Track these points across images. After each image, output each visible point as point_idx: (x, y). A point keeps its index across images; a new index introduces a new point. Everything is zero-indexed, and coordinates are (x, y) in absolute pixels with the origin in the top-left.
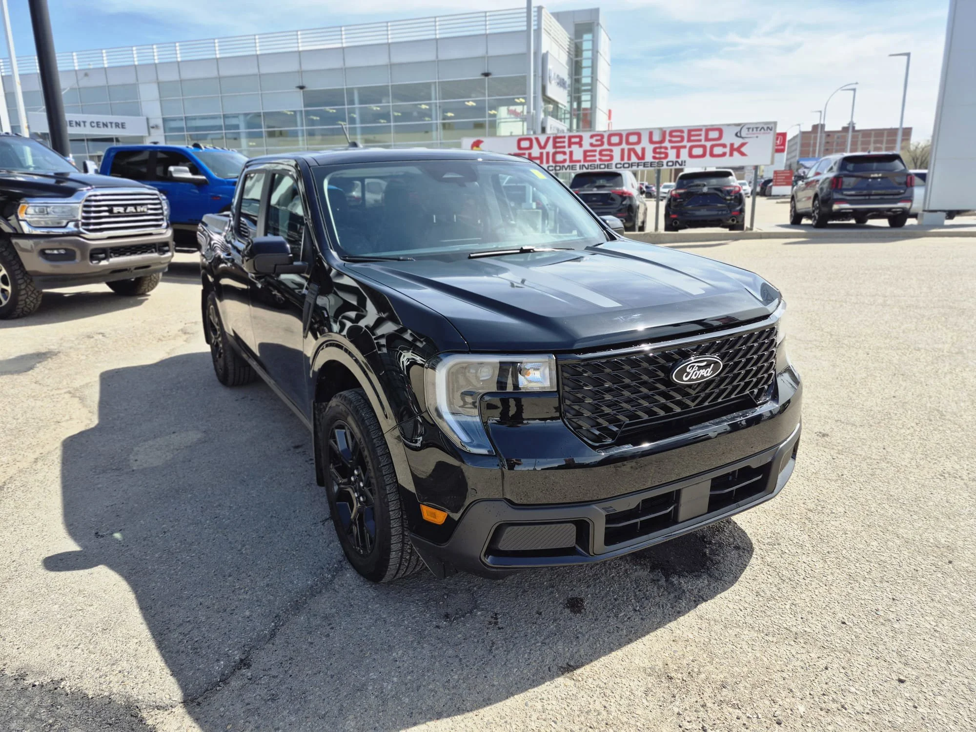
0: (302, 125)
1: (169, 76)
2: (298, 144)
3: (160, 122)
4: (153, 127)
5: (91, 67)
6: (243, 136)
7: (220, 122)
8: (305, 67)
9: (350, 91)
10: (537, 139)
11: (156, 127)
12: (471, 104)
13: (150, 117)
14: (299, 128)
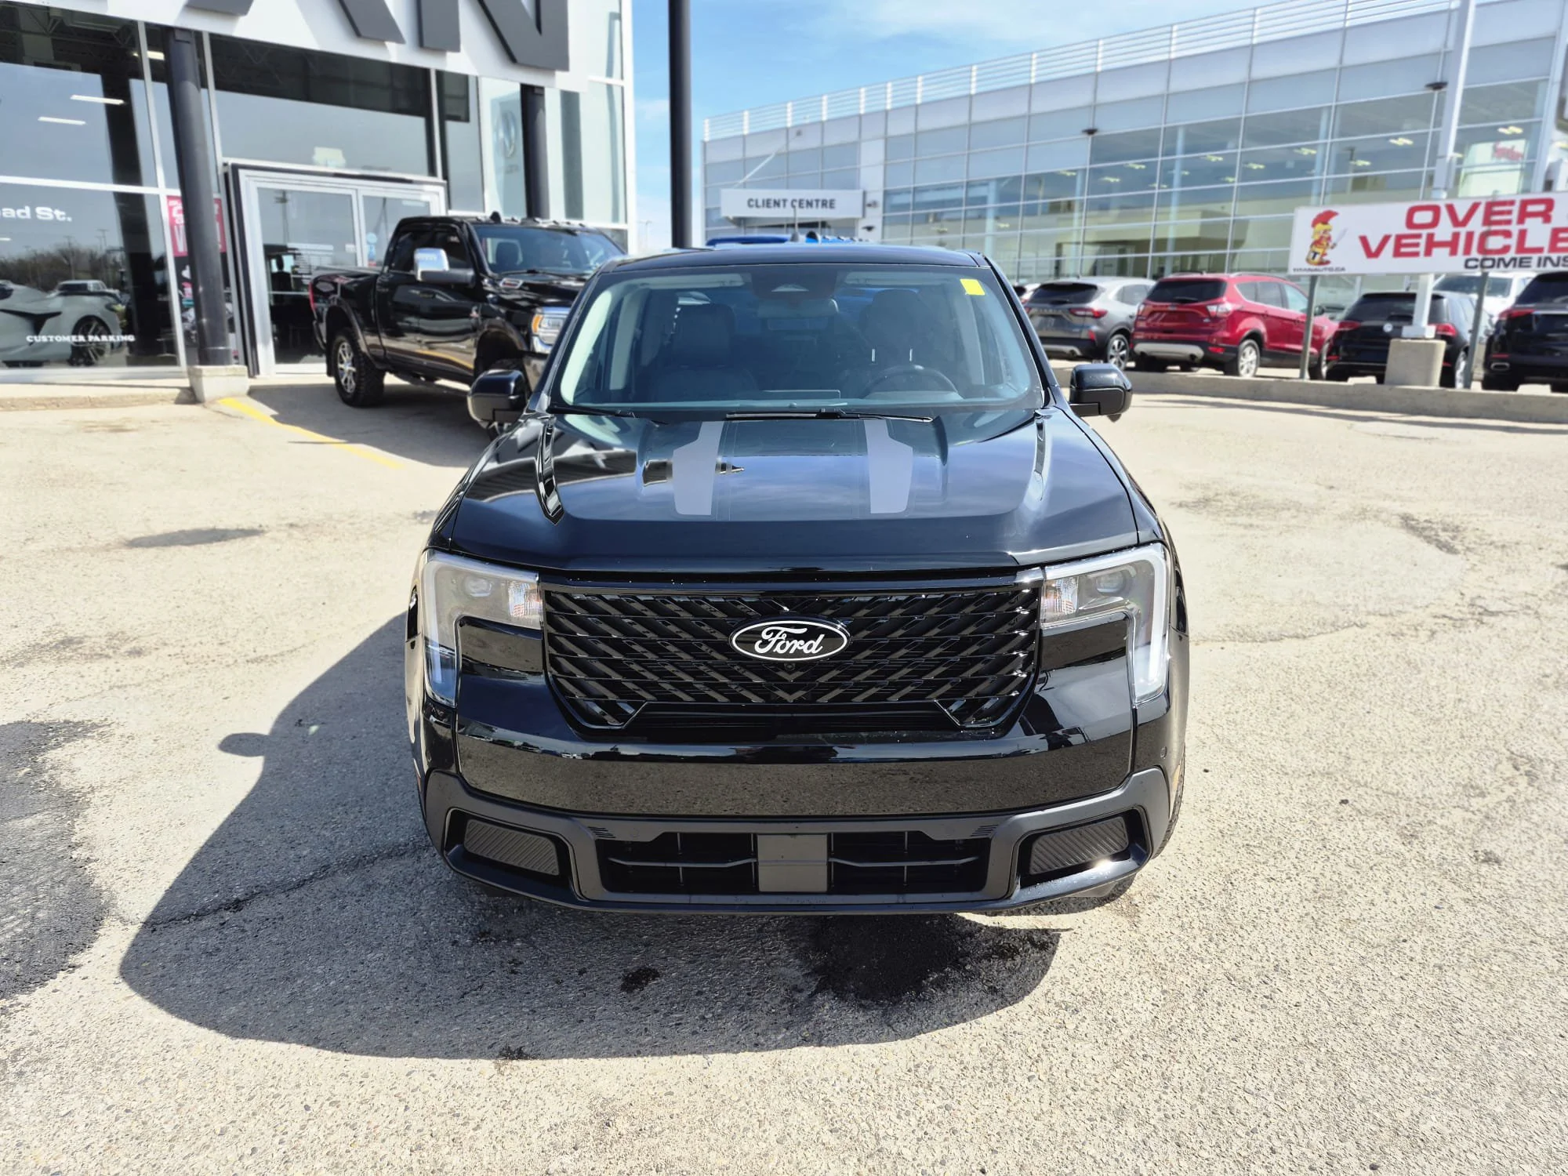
0: (1082, 194)
1: (901, 127)
2: (1072, 225)
3: (878, 197)
4: (869, 205)
5: (807, 121)
6: (990, 214)
7: (960, 194)
8: (1102, 98)
9: (1171, 133)
10: (1451, 209)
11: (874, 204)
12: (1401, 142)
13: (868, 189)
14: (1077, 198)
